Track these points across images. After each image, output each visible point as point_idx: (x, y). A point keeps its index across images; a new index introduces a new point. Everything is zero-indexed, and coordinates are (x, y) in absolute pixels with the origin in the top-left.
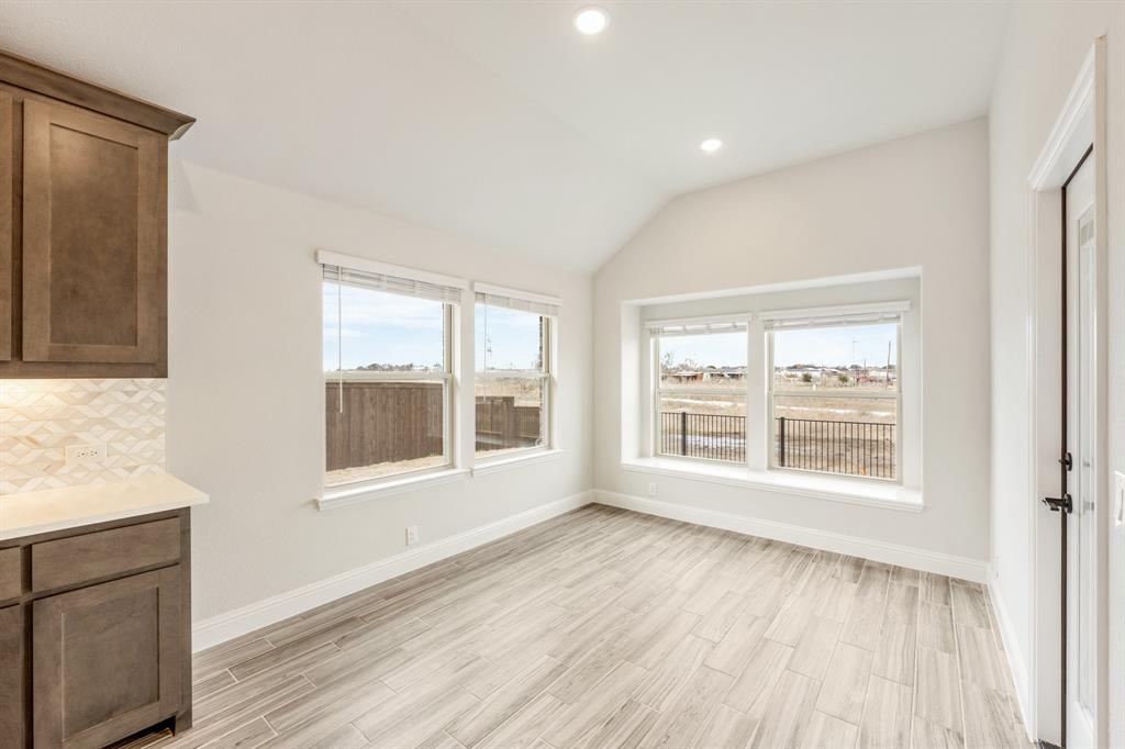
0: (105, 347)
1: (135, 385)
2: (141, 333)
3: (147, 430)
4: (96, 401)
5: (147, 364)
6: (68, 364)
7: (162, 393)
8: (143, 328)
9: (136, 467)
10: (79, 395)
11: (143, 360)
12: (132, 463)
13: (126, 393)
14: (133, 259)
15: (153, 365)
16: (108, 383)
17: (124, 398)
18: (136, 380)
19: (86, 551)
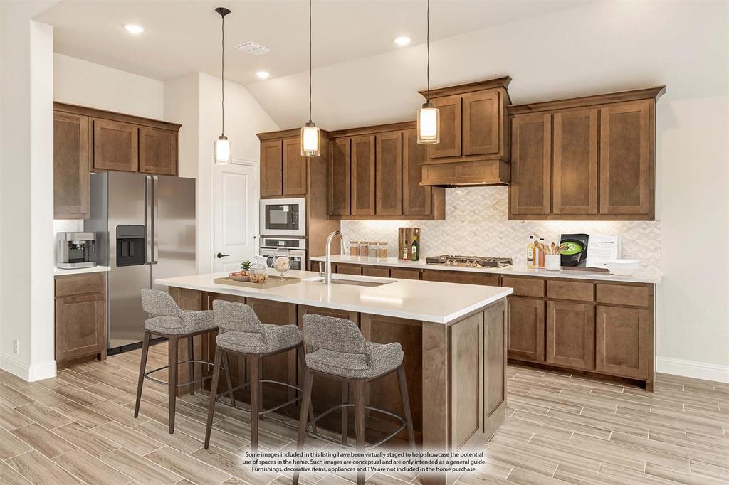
0: (628, 206)
1: (647, 225)
2: (641, 199)
3: (652, 248)
4: (631, 232)
5: (645, 214)
6: (615, 215)
7: (659, 229)
8: (643, 197)
9: (646, 266)
10: (625, 228)
11: (642, 212)
12: (645, 264)
13: (643, 228)
14: (639, 164)
15: (647, 214)
16: (636, 223)
17: (641, 231)
18: (648, 222)
19: (613, 291)
